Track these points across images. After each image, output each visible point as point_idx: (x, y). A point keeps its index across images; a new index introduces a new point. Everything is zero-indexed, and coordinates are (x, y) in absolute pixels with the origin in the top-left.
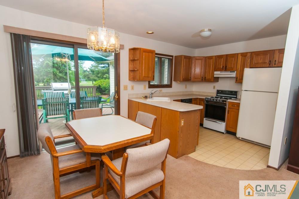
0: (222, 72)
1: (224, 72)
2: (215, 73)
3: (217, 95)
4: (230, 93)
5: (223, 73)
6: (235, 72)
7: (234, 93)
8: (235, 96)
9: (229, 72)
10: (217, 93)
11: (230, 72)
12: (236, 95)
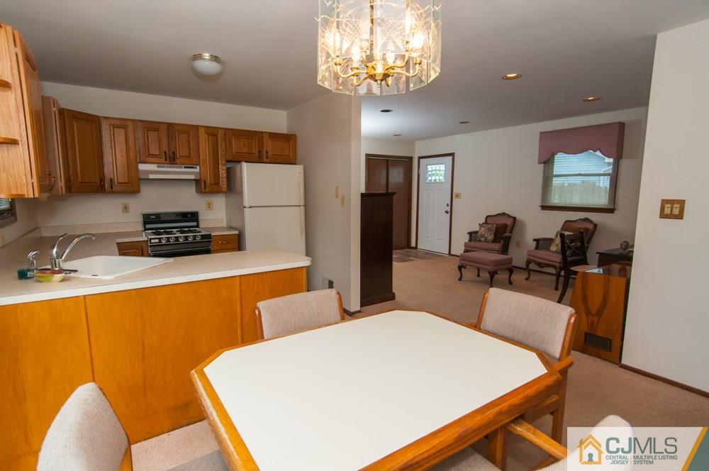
0: (164, 167)
1: (168, 167)
2: (142, 167)
3: (145, 227)
4: (180, 218)
5: (166, 169)
6: (196, 168)
7: (189, 216)
8: (195, 224)
9: (181, 167)
10: (145, 223)
11: (185, 167)
12: (197, 221)
